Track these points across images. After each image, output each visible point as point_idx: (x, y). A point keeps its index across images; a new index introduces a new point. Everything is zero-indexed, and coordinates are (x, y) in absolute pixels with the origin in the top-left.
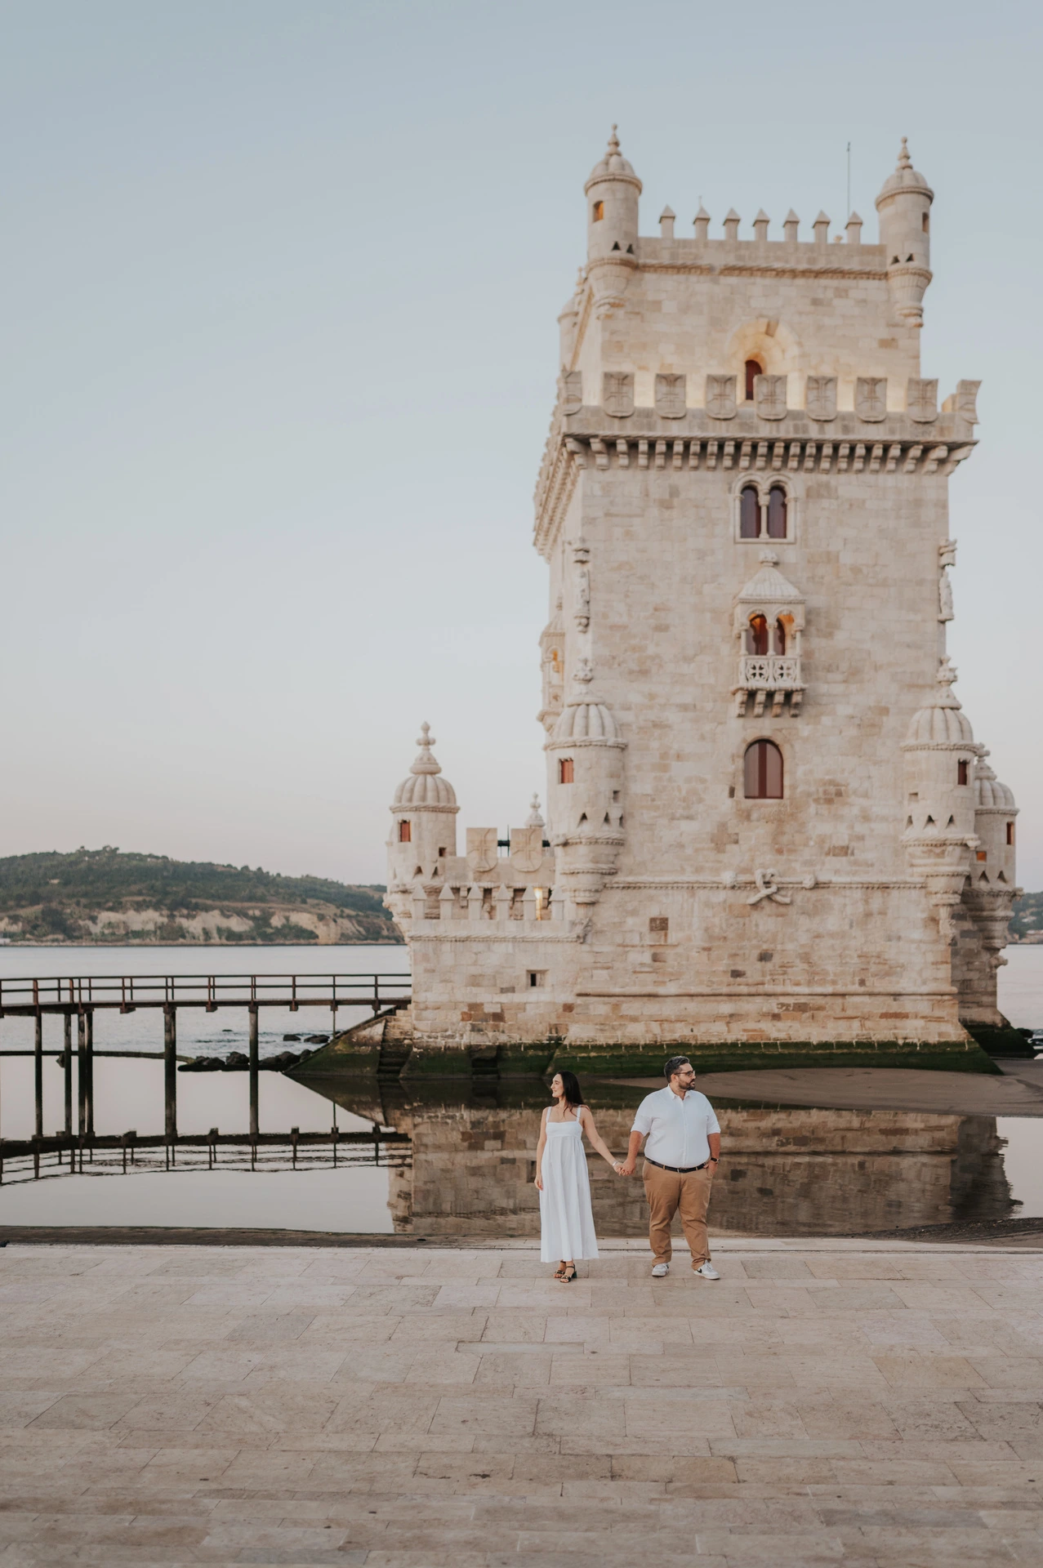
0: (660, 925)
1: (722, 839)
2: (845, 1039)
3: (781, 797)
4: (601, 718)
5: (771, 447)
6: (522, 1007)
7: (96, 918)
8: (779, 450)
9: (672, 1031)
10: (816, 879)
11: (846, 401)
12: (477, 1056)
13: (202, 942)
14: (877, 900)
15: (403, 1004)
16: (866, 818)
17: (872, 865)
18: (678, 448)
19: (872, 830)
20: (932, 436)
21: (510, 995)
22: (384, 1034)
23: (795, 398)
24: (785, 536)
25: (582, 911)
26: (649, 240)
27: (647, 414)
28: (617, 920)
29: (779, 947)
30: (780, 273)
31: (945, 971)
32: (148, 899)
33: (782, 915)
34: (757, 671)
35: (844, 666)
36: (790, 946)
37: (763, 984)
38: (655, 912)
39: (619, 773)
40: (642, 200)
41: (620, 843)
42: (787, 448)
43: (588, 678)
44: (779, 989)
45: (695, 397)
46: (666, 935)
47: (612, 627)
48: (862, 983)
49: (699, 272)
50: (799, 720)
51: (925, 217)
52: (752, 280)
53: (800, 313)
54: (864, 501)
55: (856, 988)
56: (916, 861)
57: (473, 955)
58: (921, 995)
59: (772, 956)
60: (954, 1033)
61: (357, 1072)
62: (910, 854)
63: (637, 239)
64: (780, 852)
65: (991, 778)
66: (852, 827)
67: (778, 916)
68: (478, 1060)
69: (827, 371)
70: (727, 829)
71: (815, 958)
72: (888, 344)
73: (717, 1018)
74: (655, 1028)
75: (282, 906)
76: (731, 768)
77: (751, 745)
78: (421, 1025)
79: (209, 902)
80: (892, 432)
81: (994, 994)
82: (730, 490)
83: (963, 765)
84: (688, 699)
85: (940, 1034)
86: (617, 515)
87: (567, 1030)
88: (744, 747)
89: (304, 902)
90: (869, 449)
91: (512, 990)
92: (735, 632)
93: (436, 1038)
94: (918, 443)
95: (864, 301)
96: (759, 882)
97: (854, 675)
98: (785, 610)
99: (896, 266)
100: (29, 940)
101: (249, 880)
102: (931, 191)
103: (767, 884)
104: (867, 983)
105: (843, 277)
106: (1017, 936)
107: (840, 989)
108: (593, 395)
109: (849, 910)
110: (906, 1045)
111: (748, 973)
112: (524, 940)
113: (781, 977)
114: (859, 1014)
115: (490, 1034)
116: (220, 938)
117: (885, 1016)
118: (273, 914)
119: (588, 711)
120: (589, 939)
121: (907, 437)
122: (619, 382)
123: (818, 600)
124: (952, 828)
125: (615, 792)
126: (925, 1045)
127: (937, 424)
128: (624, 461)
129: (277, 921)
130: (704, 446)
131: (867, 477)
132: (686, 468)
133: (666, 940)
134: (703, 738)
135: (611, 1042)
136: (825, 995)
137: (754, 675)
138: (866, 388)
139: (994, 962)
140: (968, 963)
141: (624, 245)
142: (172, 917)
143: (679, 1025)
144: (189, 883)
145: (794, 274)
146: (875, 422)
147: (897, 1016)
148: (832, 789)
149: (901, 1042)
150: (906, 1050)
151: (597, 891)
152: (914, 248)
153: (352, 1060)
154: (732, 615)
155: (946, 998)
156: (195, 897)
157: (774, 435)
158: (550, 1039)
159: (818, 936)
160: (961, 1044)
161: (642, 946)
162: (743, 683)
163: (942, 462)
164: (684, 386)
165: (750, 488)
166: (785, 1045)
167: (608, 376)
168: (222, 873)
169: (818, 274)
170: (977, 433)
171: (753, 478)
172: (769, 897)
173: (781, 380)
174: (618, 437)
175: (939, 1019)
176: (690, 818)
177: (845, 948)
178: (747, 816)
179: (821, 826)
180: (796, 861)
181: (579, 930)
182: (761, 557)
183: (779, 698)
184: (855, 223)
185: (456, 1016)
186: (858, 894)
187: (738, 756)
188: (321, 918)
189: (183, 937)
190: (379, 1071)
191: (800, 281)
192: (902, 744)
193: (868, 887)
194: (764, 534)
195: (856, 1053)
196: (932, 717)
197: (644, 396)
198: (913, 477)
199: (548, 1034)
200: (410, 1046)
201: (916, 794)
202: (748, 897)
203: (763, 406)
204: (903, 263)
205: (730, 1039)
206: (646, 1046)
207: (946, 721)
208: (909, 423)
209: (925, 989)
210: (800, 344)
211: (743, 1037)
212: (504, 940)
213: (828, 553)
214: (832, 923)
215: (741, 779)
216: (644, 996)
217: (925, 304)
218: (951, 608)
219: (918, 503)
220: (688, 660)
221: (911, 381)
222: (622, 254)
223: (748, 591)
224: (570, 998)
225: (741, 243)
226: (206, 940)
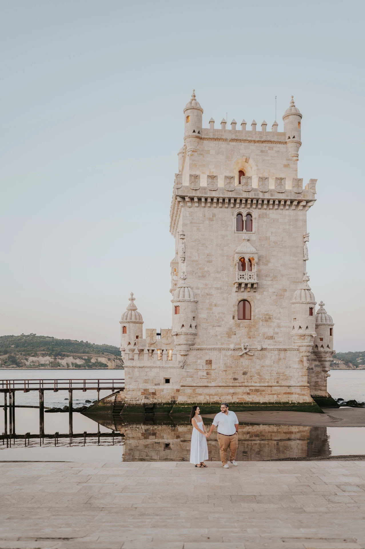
0: (209, 362)
1: (230, 333)
2: (272, 401)
3: (251, 319)
4: (189, 292)
5: (246, 201)
6: (162, 390)
7: (28, 359)
8: (249, 202)
9: (213, 399)
10: (262, 347)
11: (272, 185)
12: (147, 407)
13: (66, 368)
14: (282, 354)
15: (122, 389)
16: (279, 326)
17: (281, 342)
18: (215, 200)
19: (281, 331)
20: (301, 198)
21: (158, 386)
22: (115, 399)
23: (255, 184)
24: (252, 231)
25: (183, 358)
26: (206, 129)
27: (204, 189)
28: (194, 361)
29: (250, 370)
30: (250, 141)
31: (305, 379)
32: (47, 352)
33: (251, 359)
34: (242, 277)
35: (271, 275)
36: (253, 370)
37: (244, 383)
38: (207, 358)
39: (195, 311)
40: (203, 116)
41: (195, 335)
42: (252, 201)
43: (185, 278)
44: (249, 384)
45: (221, 183)
46: (211, 366)
47: (193, 261)
48: (278, 382)
49: (222, 140)
50: (256, 293)
51: (299, 123)
52: (241, 143)
53: (257, 155)
54: (278, 219)
55: (276, 384)
56: (296, 341)
57: (146, 373)
58: (297, 386)
59: (247, 373)
60: (308, 399)
61: (106, 412)
62: (294, 339)
63: (201, 129)
64: (250, 338)
65: (325, 313)
66: (274, 330)
67: (249, 360)
68: (147, 408)
69: (266, 175)
70: (232, 330)
71: (261, 374)
72: (286, 166)
73: (228, 394)
74: (208, 397)
75: (95, 355)
76: (233, 309)
77: (240, 301)
78: (127, 396)
79: (69, 354)
80: (287, 196)
81: (326, 386)
82: (233, 215)
83: (311, 309)
84: (219, 286)
85: (303, 400)
86: (194, 223)
87: (178, 398)
88: (238, 302)
89: (103, 354)
90: (280, 202)
91: (159, 384)
92: (235, 263)
93: (133, 401)
94: (296, 200)
95: (279, 151)
96: (243, 348)
97: (275, 278)
98: (251, 256)
99: (290, 139)
100: (3, 367)
101: (83, 346)
102: (301, 115)
103: (245, 349)
104: (279, 383)
105: (271, 143)
106: (355, 367)
107: (270, 384)
108: (186, 182)
109: (273, 358)
110: (292, 403)
111: (239, 379)
112: (163, 368)
113: (250, 380)
114: (276, 393)
115: (151, 399)
116: (73, 367)
117: (285, 393)
118: (92, 358)
119: (184, 290)
120: (185, 367)
121: (293, 198)
122: (195, 178)
123: (263, 253)
124: (308, 330)
125: (194, 317)
126: (299, 403)
127: (302, 193)
128: (197, 204)
129: (93, 361)
130: (224, 200)
131: (279, 211)
132: (218, 207)
133: (211, 368)
134: (224, 299)
135: (192, 402)
136: (265, 386)
137: (241, 278)
138: (279, 181)
139: (326, 375)
140: (317, 376)
141: (197, 131)
142: (55, 359)
143: (215, 396)
144: (61, 346)
145: (255, 142)
146: (281, 193)
147: (289, 393)
148: (267, 317)
149: (290, 402)
150: (292, 405)
151: (187, 351)
152: (296, 134)
153: (104, 408)
154: (234, 257)
155: (306, 387)
156: (64, 352)
157: (248, 197)
158: (172, 401)
159: (263, 366)
160: (311, 403)
161: (203, 370)
162: (237, 281)
163: (304, 206)
164: (217, 179)
165: (240, 214)
166: (251, 403)
167: (191, 176)
168: (73, 343)
169: (263, 142)
170: (316, 197)
171: (241, 211)
172: (246, 353)
173: (250, 178)
174: (194, 196)
175: (303, 395)
176: (219, 326)
177: (272, 371)
178: (239, 326)
179: (264, 329)
180: (255, 341)
181: (181, 364)
182: (243, 238)
183: (249, 286)
184: (275, 125)
185: (139, 393)
186: (276, 352)
187: (236, 305)
188: (109, 359)
189: (60, 366)
190: (113, 412)
191: (257, 144)
192: (291, 302)
193: (280, 350)
194: (244, 230)
195: (275, 406)
196: (301, 293)
197: (203, 183)
198: (295, 211)
199: (171, 400)
200: (124, 404)
201: (296, 319)
202: (239, 353)
203: (243, 186)
204: (291, 139)
205: (233, 401)
206: (204, 404)
207: (306, 294)
208: (293, 193)
209: (298, 385)
210: (257, 166)
211: (237, 401)
212: (156, 367)
213: (266, 237)
214: (267, 362)
215: (237, 313)
216: (204, 386)
217: (299, 153)
218: (308, 256)
219: (296, 220)
220: (218, 272)
221: (293, 179)
222: (196, 134)
223: (239, 249)
224: (178, 387)
225: (237, 131)
226: (68, 367)
